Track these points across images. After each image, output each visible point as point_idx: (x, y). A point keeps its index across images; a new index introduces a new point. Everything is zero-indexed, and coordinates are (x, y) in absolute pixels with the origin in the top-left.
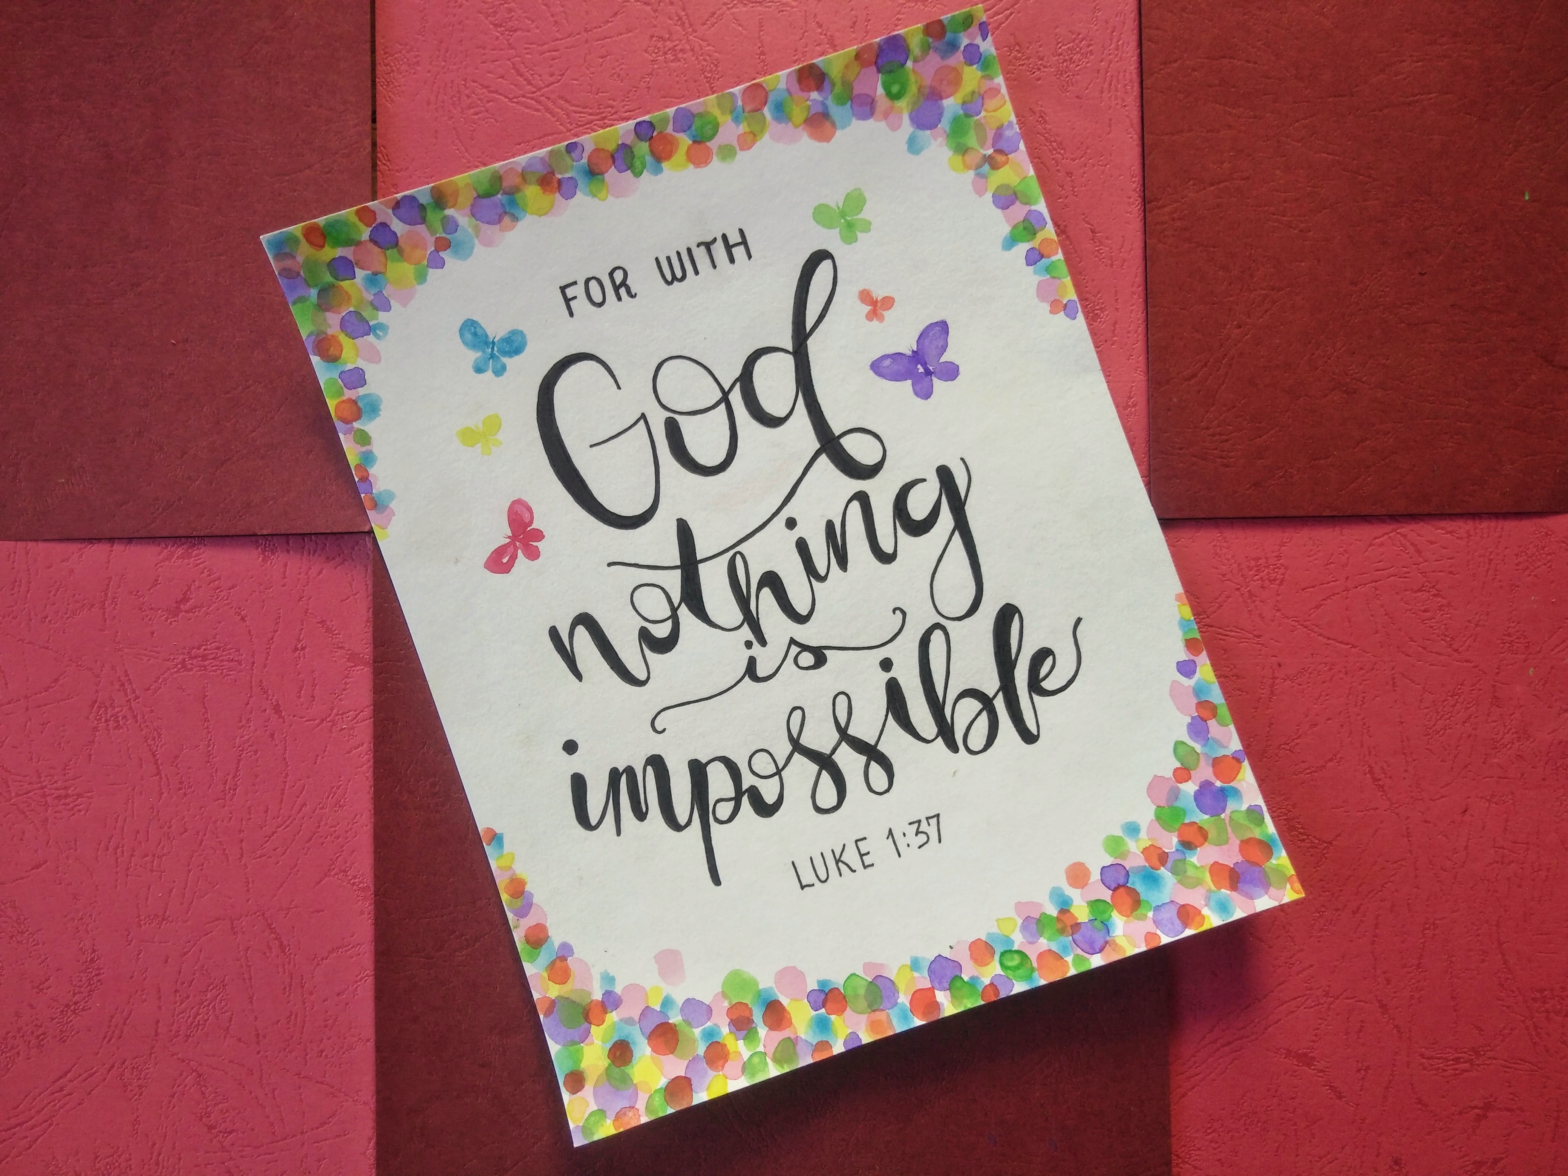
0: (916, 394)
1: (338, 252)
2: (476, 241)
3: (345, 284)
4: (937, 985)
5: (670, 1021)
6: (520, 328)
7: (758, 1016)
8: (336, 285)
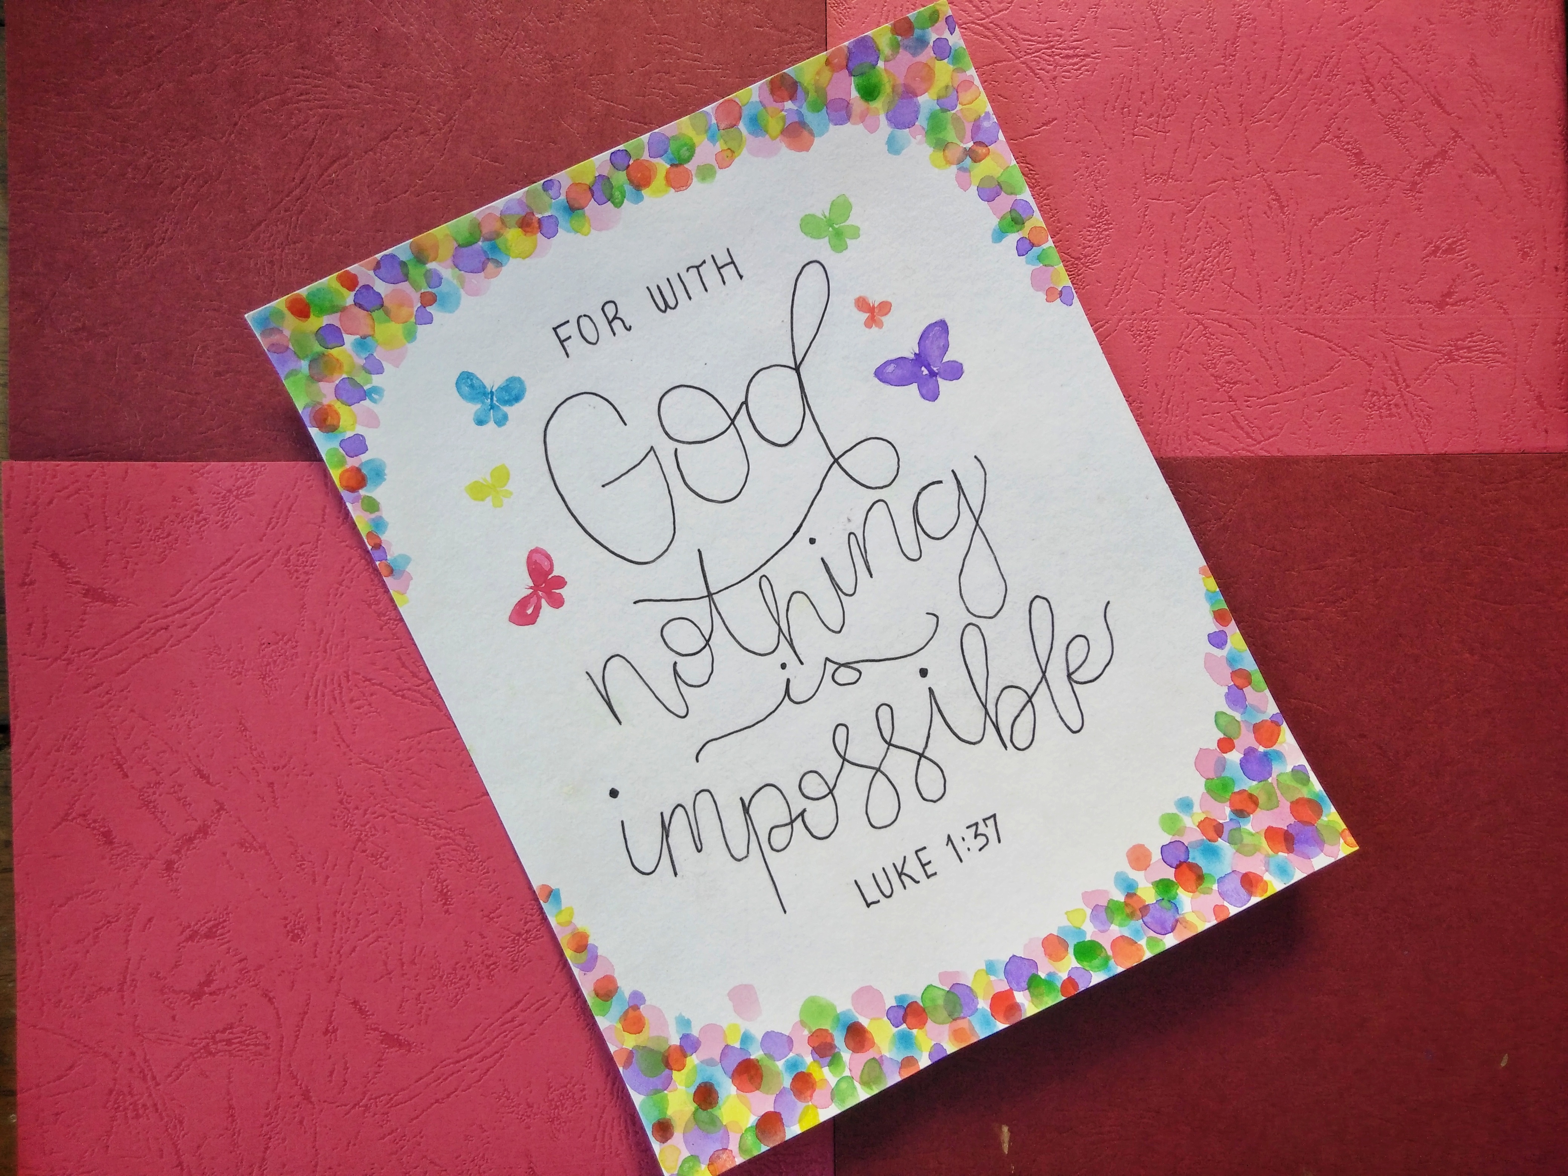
0: (923, 396)
1: (325, 320)
2: (462, 292)
3: (335, 352)
4: (1014, 986)
5: (752, 1057)
6: (516, 375)
7: (839, 1041)
8: (326, 353)
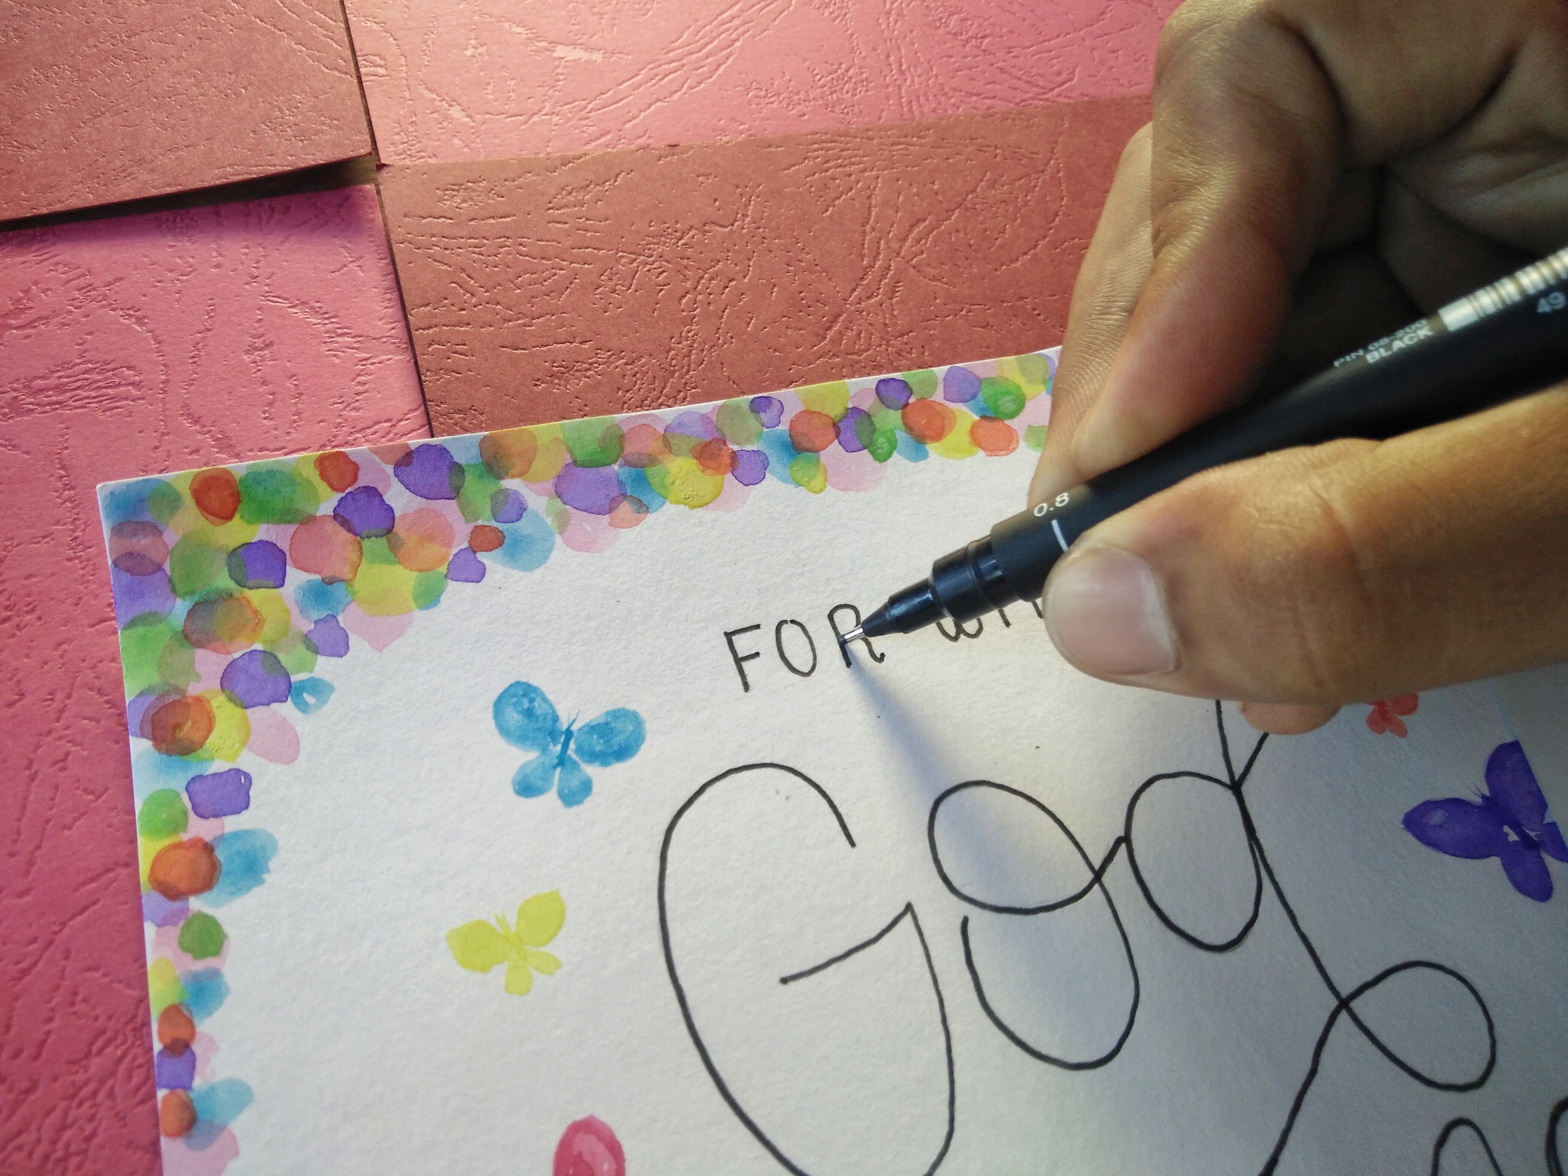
1: (260, 532)
2: (558, 539)
3: (257, 596)
8: (237, 595)
